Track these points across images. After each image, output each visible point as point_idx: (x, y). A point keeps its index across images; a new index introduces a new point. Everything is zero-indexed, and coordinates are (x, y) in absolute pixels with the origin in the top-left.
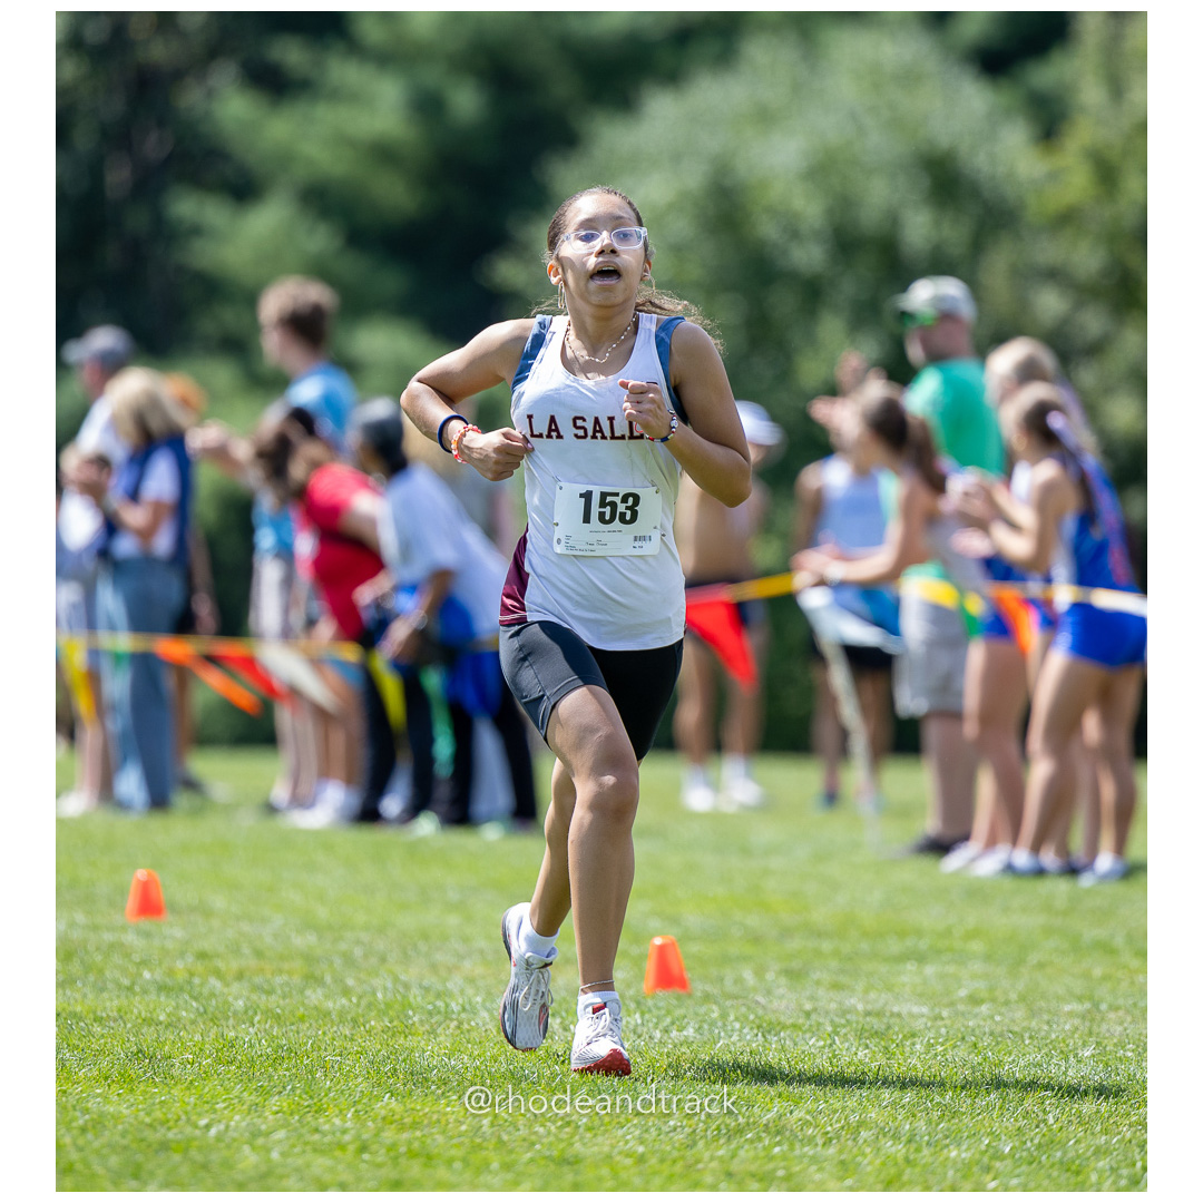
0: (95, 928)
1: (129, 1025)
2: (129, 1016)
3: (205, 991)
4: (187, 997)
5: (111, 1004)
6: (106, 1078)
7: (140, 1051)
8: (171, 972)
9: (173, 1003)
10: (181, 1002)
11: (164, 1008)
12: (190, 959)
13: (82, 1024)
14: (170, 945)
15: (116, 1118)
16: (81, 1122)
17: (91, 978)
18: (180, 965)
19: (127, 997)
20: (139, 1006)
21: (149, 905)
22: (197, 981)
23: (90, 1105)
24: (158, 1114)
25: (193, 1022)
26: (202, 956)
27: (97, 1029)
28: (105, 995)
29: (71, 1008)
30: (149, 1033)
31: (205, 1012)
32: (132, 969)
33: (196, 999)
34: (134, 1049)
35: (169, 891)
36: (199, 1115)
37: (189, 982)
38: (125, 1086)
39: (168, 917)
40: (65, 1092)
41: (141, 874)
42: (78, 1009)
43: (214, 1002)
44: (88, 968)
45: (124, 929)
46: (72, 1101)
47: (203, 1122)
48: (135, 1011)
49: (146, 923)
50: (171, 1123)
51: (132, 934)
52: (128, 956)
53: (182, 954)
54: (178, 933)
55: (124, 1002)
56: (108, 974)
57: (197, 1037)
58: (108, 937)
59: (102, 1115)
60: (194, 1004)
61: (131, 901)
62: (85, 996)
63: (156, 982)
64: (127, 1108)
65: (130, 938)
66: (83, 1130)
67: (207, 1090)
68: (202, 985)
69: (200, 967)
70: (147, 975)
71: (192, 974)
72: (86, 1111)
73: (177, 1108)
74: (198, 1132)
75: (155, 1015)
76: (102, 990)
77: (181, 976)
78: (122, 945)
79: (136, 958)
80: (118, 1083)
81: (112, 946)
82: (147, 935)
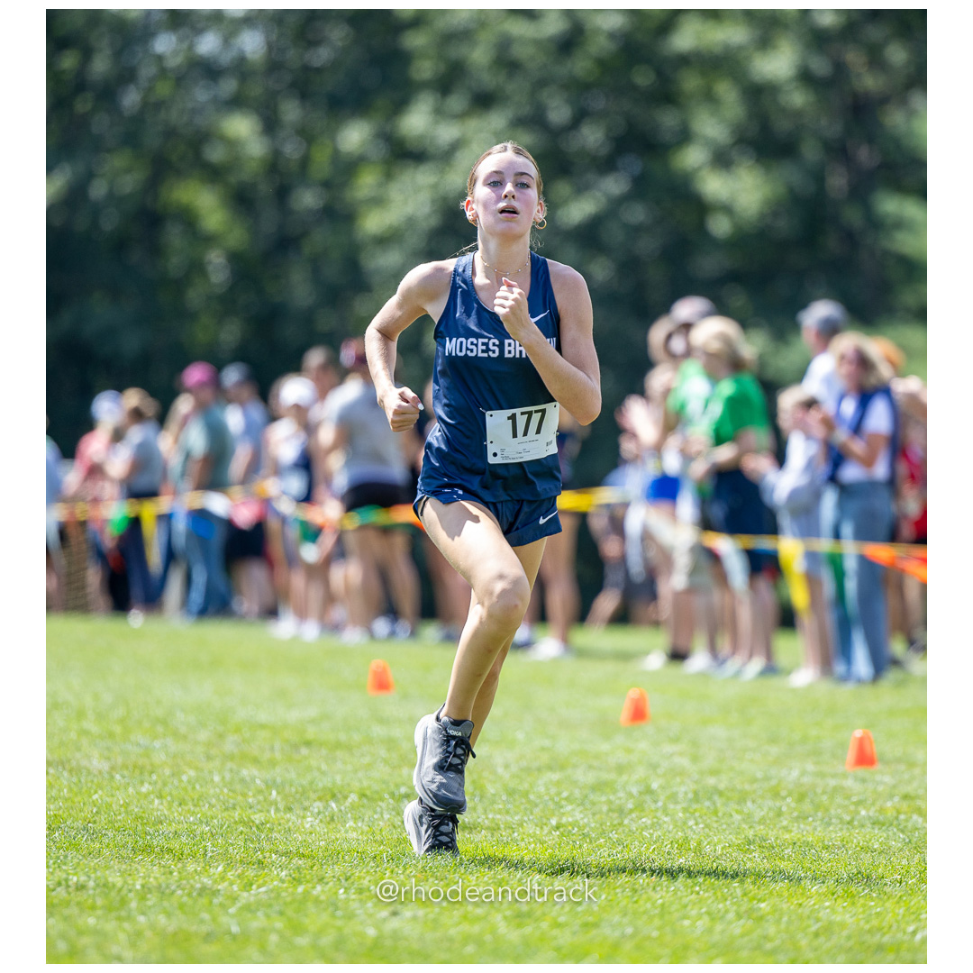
0: (822, 775)
1: (850, 852)
2: (850, 845)
3: (910, 825)
4: (895, 830)
5: (835, 835)
6: (833, 894)
7: (859, 873)
8: (881, 810)
9: (885, 835)
10: (891, 833)
11: (877, 838)
12: (896, 799)
13: (814, 851)
14: (880, 788)
15: (842, 925)
16: (813, 929)
17: (820, 814)
18: (889, 804)
19: (848, 829)
20: (858, 837)
21: (864, 758)
22: (902, 817)
23: (821, 915)
24: (875, 922)
25: (901, 850)
26: (906, 797)
27: (825, 855)
28: (831, 828)
29: (804, 839)
30: (867, 859)
31: (910, 841)
32: (852, 808)
33: (903, 831)
34: (855, 871)
35: (880, 747)
36: (907, 923)
37: (897, 818)
38: (848, 900)
39: (879, 767)
40: (801, 905)
41: (858, 733)
42: (810, 839)
43: (917, 834)
44: (817, 807)
45: (845, 776)
46: (807, 912)
47: (911, 929)
48: (855, 841)
49: (862, 771)
50: (885, 930)
51: (852, 780)
52: (848, 798)
53: (891, 796)
54: (887, 779)
55: (845, 833)
56: (833, 812)
57: (904, 862)
58: (832, 782)
59: (831, 923)
60: (901, 836)
61: (851, 755)
62: (815, 829)
63: (870, 818)
64: (851, 917)
65: (849, 783)
66: (817, 935)
67: (912, 903)
68: (907, 820)
69: (905, 806)
70: (863, 813)
71: (899, 812)
72: (818, 920)
73: (889, 917)
74: (906, 938)
75: (870, 844)
76: (829, 824)
77: (890, 813)
78: (842, 788)
79: (854, 799)
80: (842, 897)
81: (836, 790)
82: (863, 781)
